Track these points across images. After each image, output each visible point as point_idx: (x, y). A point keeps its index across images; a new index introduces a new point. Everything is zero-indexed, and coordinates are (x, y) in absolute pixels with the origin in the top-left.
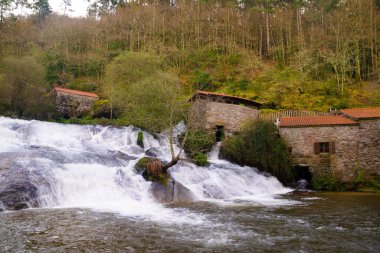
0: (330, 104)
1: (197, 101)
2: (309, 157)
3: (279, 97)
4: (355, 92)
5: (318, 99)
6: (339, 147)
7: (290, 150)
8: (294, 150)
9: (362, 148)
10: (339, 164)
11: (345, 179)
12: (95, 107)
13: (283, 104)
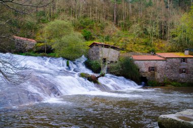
0: (148, 49)
1: (94, 47)
2: (146, 73)
3: (125, 45)
4: (157, 44)
5: (143, 47)
6: (158, 69)
7: (139, 70)
8: (140, 70)
9: (167, 70)
10: (158, 76)
11: (160, 82)
12: (37, 47)
13: (127, 49)
